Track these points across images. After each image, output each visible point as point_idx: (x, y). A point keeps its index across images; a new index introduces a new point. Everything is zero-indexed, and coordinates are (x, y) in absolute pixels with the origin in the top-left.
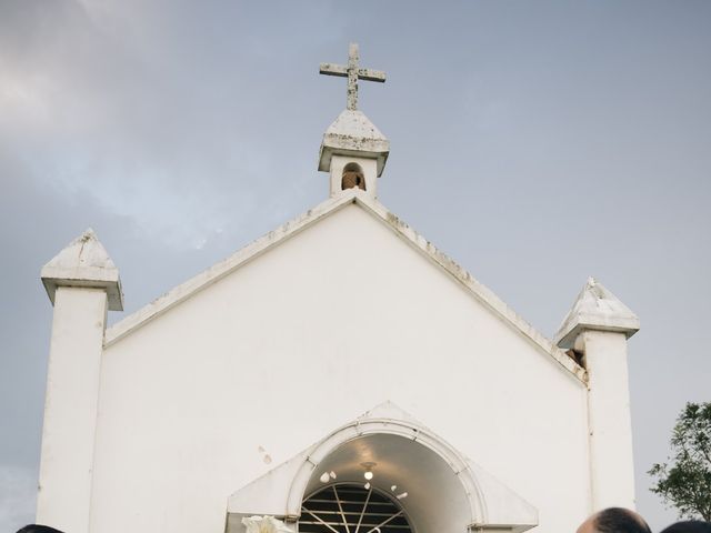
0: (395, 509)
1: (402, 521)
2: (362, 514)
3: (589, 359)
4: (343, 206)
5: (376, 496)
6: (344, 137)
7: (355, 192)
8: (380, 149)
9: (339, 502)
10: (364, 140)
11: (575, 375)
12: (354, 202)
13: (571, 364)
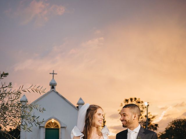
0: (57, 124)
1: (58, 125)
2: (53, 125)
3: (79, 107)
4: (52, 91)
5: (55, 123)
6: (52, 83)
7: (53, 89)
8: (56, 84)
9: (51, 123)
10: (54, 83)
11: (77, 109)
12: (53, 90)
13: (77, 108)
